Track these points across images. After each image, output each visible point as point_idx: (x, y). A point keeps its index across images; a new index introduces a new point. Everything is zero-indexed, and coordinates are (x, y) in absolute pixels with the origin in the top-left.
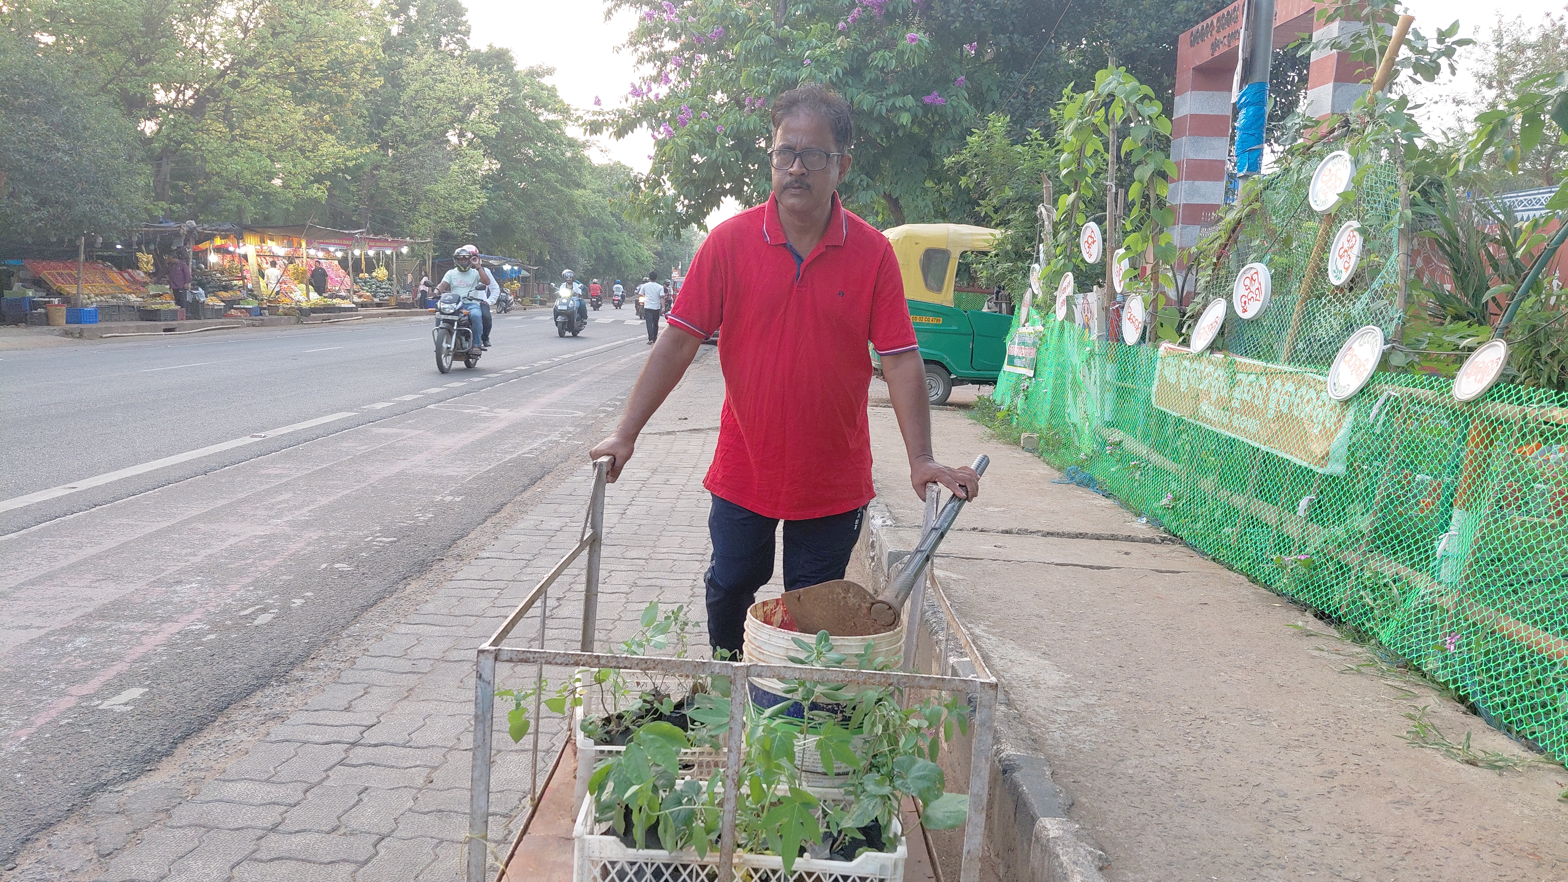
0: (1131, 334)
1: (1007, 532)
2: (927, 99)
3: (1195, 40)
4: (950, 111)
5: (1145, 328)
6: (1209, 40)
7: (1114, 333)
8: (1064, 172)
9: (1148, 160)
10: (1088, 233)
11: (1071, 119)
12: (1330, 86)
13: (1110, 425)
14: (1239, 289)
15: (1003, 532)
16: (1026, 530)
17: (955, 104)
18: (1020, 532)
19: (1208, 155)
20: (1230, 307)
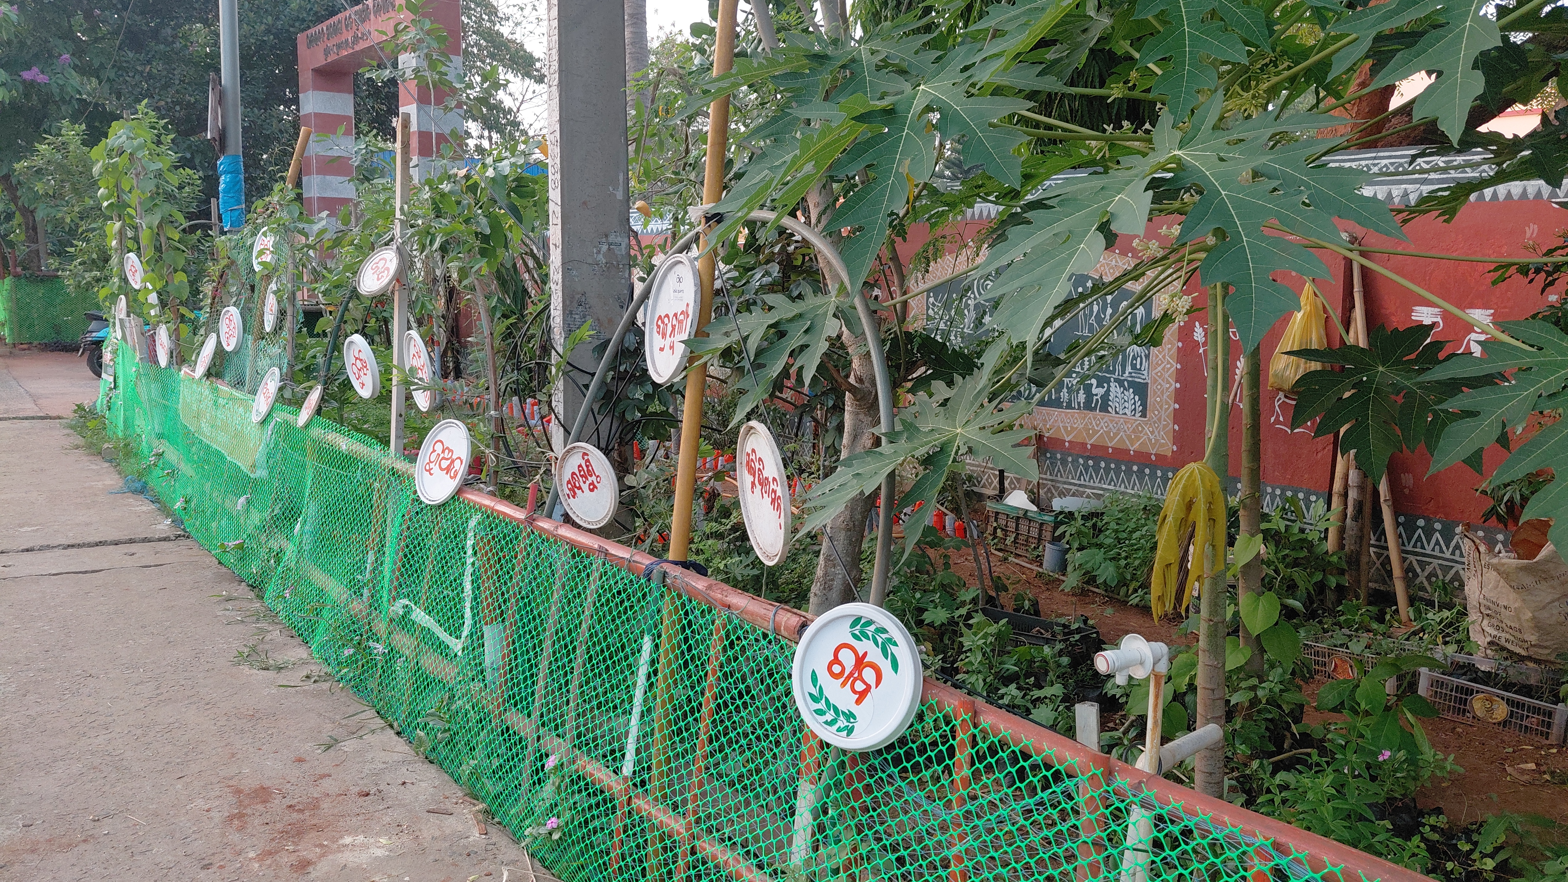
0: (163, 360)
1: (27, 550)
2: (27, 75)
3: (312, 41)
4: (56, 90)
5: (172, 353)
6: (321, 46)
7: (153, 358)
8: (105, 204)
9: (156, 209)
10: (130, 263)
11: (98, 161)
12: (415, 105)
13: (160, 436)
14: (223, 326)
15: (23, 551)
16: (48, 546)
17: (61, 82)
18: (41, 549)
19: (336, 152)
20: (219, 343)
